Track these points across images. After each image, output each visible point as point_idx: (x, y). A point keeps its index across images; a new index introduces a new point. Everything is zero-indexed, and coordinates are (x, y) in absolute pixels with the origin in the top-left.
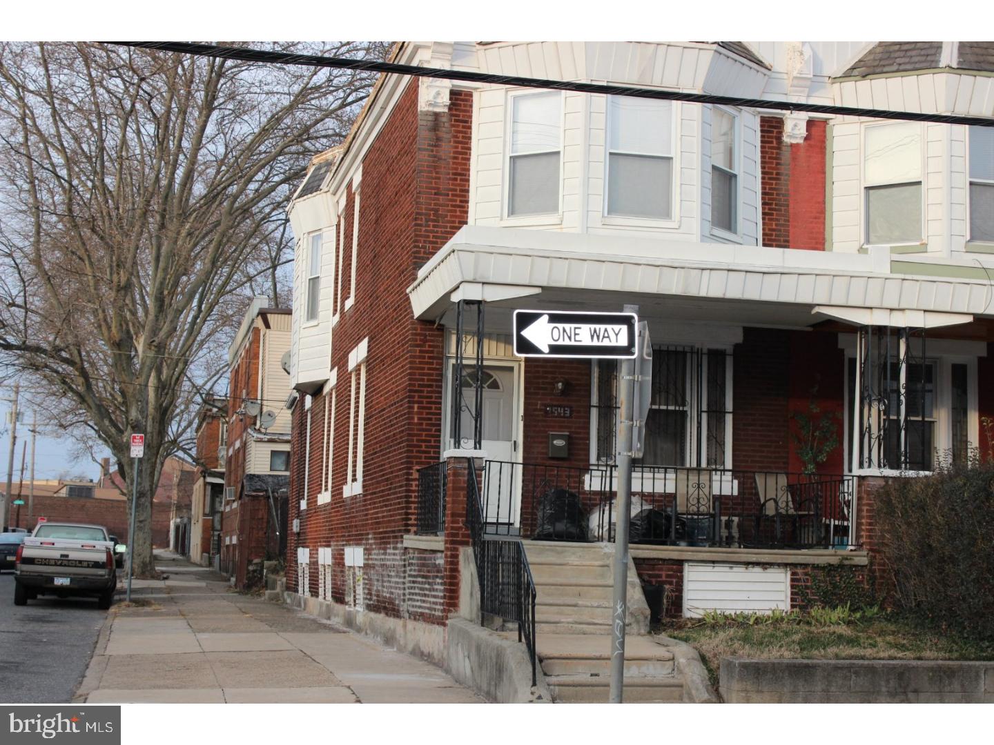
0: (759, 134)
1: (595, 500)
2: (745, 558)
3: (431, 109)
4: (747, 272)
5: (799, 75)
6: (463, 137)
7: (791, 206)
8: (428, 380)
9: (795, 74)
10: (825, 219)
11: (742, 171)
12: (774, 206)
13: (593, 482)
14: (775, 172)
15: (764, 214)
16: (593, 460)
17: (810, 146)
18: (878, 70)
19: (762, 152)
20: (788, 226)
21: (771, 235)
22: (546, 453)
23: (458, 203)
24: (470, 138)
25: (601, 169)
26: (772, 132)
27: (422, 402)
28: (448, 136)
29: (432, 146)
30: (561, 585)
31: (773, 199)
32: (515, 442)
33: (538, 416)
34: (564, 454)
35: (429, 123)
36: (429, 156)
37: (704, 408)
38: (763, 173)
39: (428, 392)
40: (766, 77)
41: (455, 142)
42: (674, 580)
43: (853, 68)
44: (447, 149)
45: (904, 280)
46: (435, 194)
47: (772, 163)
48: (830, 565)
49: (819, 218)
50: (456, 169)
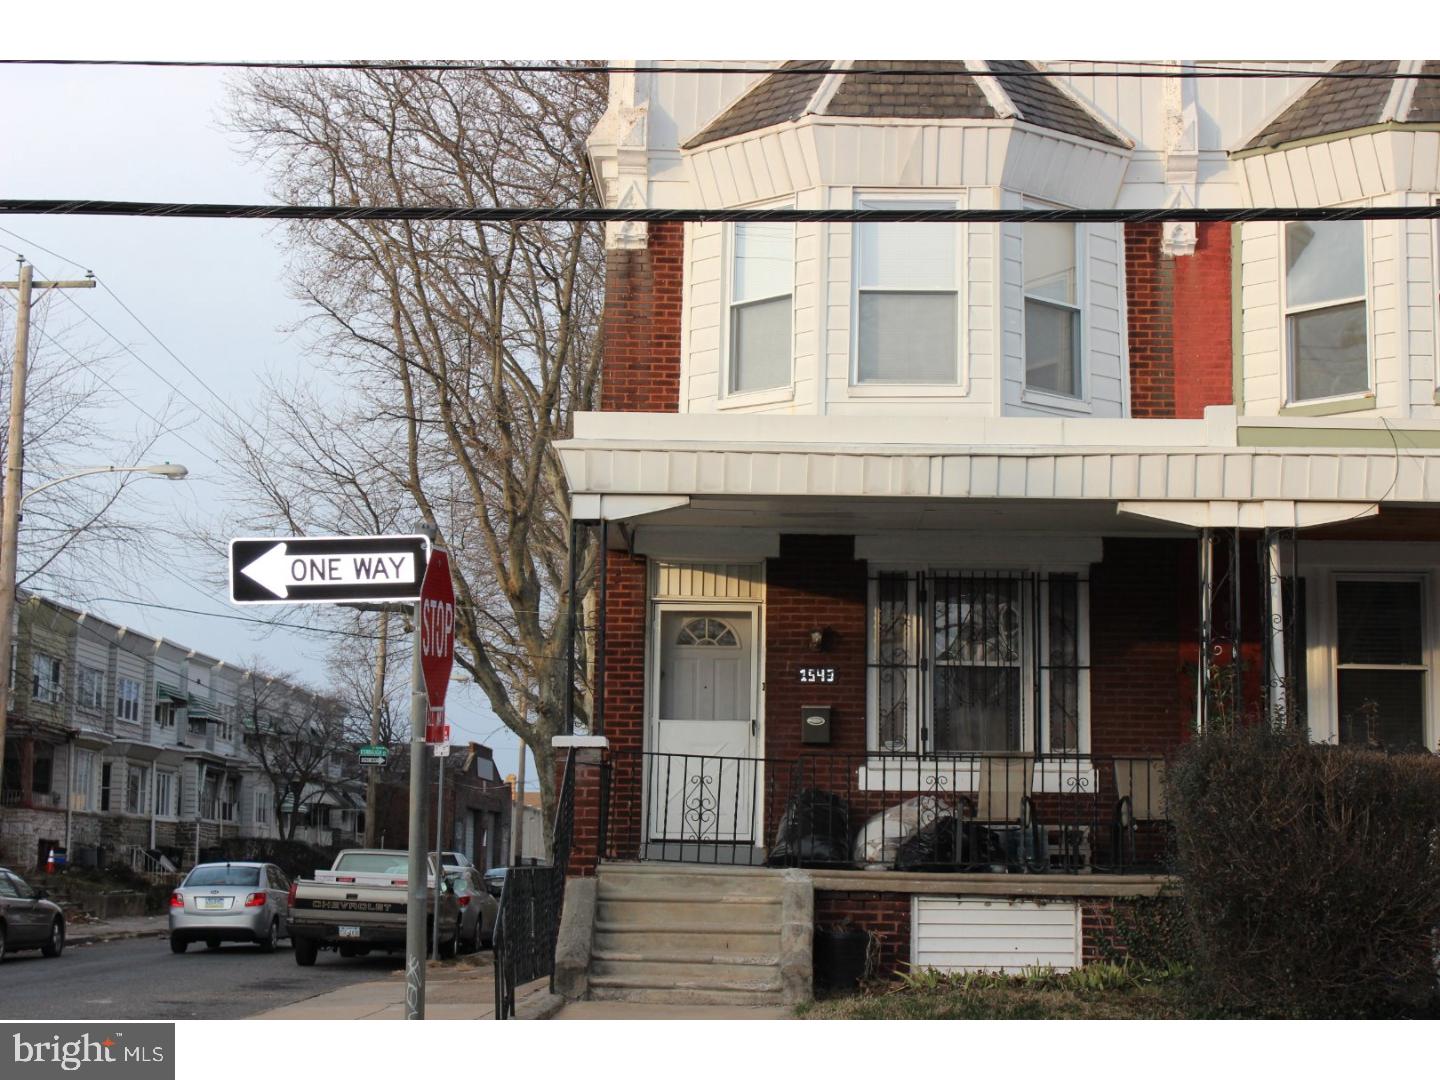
0: (1123, 246)
1: (875, 804)
2: (1004, 888)
3: (622, 246)
4: (1000, 456)
5: (1176, 153)
6: (670, 283)
7: (1176, 350)
8: (623, 636)
9: (1170, 151)
10: (1231, 367)
11: (1088, 302)
12: (1149, 353)
13: (871, 778)
14: (1149, 301)
15: (1133, 365)
16: (873, 744)
17: (1206, 258)
18: (1295, 135)
19: (1128, 273)
20: (1173, 381)
21: (1145, 397)
22: (799, 738)
23: (664, 378)
24: (680, 284)
25: (844, 315)
26: (1144, 242)
27: (615, 669)
28: (649, 283)
29: (625, 299)
30: (700, 932)
31: (1147, 342)
32: (754, 722)
33: (786, 682)
34: (825, 738)
35: (620, 267)
36: (621, 314)
37: (1045, 661)
38: (1130, 304)
39: (623, 653)
40: (1125, 162)
41: (659, 291)
42: (896, 924)
43: (1262, 136)
44: (646, 302)
45: (1256, 455)
46: (631, 367)
47: (1145, 288)
48: (1142, 897)
49: (1223, 366)
50: (661, 329)
